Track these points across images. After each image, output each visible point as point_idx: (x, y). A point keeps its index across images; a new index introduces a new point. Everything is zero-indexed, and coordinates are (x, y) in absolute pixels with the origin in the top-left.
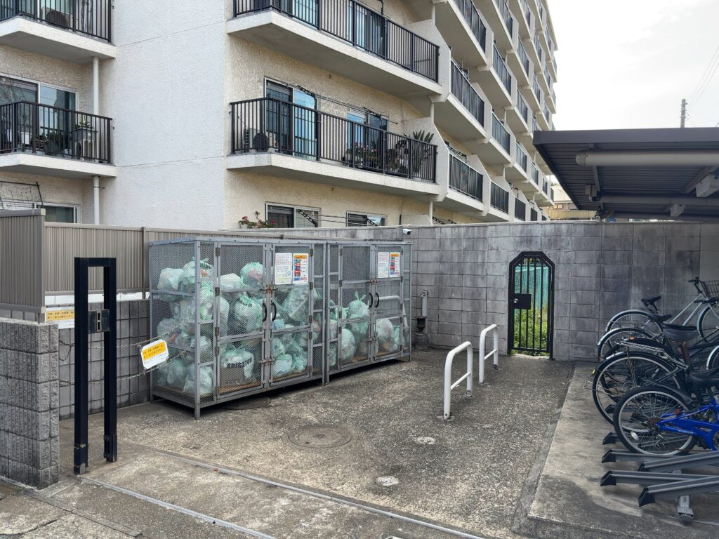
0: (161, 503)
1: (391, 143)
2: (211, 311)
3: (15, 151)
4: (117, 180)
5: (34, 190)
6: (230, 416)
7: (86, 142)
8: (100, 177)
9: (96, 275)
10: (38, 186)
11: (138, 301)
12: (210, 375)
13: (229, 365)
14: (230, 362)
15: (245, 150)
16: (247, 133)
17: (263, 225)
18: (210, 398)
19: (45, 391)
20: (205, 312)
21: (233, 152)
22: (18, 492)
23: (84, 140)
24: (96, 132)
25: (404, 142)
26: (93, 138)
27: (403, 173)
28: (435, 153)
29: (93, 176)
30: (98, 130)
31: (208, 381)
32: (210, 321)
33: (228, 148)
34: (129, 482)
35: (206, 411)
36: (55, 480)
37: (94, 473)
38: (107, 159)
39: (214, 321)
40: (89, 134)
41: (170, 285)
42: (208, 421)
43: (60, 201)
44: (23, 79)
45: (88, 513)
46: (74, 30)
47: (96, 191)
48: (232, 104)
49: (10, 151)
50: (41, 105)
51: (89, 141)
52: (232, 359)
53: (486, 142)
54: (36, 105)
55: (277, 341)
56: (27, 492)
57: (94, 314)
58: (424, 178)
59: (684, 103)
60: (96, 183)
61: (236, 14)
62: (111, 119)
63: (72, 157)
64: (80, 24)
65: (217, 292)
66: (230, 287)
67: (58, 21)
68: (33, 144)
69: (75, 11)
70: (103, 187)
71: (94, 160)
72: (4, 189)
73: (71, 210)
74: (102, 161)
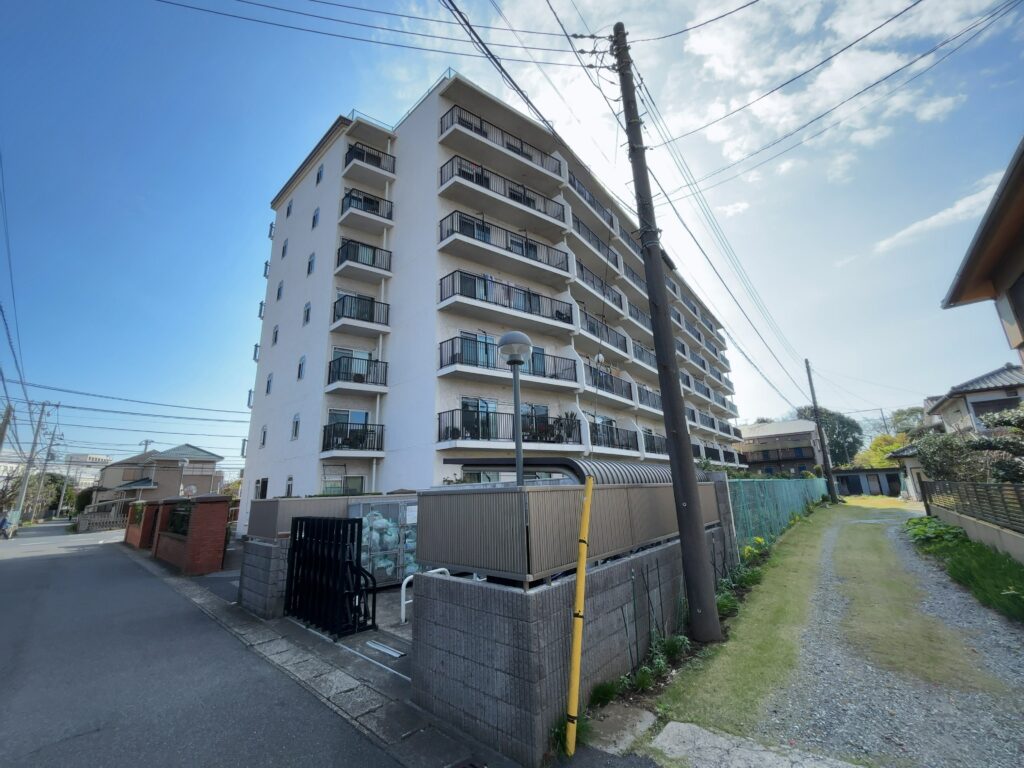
1: (551, 422)
4: (385, 460)
5: (343, 468)
8: (376, 458)
10: (345, 466)
14: (379, 566)
15: (446, 439)
16: (447, 428)
17: (458, 482)
19: (272, 575)
21: (440, 440)
22: (258, 621)
23: (369, 439)
24: (375, 434)
25: (558, 420)
26: (374, 437)
27: (559, 440)
28: (580, 425)
29: (373, 458)
30: (376, 432)
33: (437, 439)
36: (272, 617)
38: (380, 448)
40: (371, 435)
43: (357, 473)
44: (342, 409)
45: (274, 628)
46: (367, 382)
47: (374, 466)
48: (439, 414)
51: (371, 439)
53: (636, 409)
54: (348, 423)
55: (408, 555)
58: (574, 442)
59: (807, 362)
60: (375, 462)
61: (441, 367)
62: (384, 425)
63: (362, 449)
64: (371, 378)
65: (371, 529)
66: (380, 526)
67: (359, 379)
68: (343, 443)
69: (369, 372)
70: (377, 464)
71: (373, 449)
72: (327, 469)
73: (362, 478)
74: (378, 449)
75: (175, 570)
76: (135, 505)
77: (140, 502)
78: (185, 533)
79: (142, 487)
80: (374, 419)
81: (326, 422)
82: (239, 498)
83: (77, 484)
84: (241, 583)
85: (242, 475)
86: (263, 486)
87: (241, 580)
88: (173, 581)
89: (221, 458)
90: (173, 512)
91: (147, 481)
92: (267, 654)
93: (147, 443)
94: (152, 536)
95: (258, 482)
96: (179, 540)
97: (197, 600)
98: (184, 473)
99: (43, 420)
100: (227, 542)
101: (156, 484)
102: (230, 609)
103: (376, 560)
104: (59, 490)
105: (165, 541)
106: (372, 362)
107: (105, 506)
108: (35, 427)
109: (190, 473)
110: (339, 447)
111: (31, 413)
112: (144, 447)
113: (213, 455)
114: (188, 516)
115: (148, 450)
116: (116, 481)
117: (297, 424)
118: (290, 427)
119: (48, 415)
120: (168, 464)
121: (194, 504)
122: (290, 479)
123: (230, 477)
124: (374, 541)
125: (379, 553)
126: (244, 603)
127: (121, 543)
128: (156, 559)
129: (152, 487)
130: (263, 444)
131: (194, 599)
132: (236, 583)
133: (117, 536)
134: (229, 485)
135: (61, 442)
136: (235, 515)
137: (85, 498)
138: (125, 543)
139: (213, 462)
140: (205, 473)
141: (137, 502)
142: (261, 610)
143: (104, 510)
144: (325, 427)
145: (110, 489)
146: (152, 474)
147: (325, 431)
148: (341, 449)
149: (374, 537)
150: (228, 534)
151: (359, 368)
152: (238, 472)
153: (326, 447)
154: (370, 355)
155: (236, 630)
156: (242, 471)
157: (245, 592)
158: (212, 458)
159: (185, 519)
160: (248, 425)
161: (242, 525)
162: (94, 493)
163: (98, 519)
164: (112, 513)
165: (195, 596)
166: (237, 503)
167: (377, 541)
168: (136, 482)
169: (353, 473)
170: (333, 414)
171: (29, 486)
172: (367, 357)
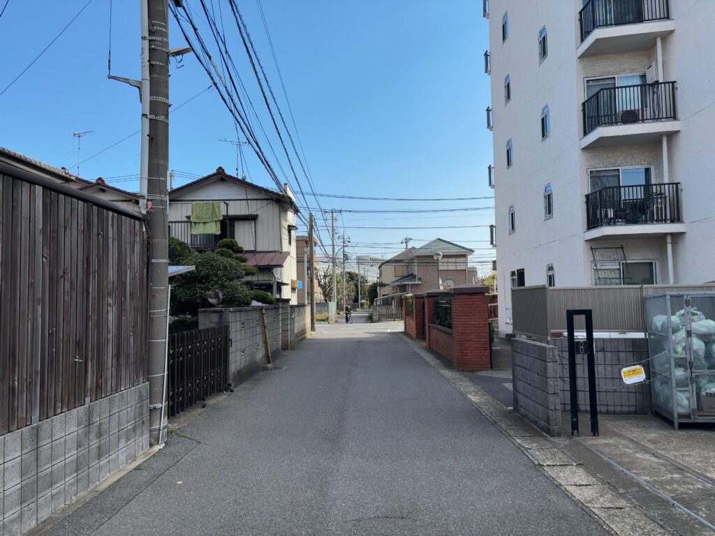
0: (603, 457)
2: (684, 348)
3: (601, 225)
4: (687, 235)
5: (620, 251)
6: (703, 434)
7: (657, 208)
8: (672, 234)
9: (580, 320)
10: (622, 248)
11: (640, 339)
12: (688, 399)
13: (707, 393)
14: (708, 391)
18: (688, 416)
19: (551, 383)
20: (679, 349)
22: (541, 436)
23: (655, 206)
24: (665, 197)
26: (663, 203)
29: (666, 234)
30: (667, 194)
31: (685, 402)
32: (684, 356)
34: (597, 445)
35: (682, 426)
36: (559, 435)
37: (582, 438)
38: (676, 218)
39: (688, 356)
40: (659, 201)
41: (657, 328)
42: (683, 433)
43: (641, 258)
44: (607, 169)
45: (564, 450)
46: (643, 120)
47: (669, 247)
49: (597, 226)
50: (622, 187)
51: (660, 206)
52: (710, 389)
54: (620, 187)
56: (545, 436)
57: (578, 343)
60: (669, 240)
62: (679, 183)
63: (645, 222)
64: (648, 113)
65: (689, 333)
66: (704, 330)
67: (631, 117)
68: (616, 216)
69: (644, 104)
70: (674, 243)
71: (665, 221)
72: (597, 253)
73: (651, 264)
74: (672, 221)
75: (449, 364)
76: (406, 298)
77: (410, 295)
78: (450, 326)
79: (410, 283)
80: (660, 174)
81: (587, 190)
82: (495, 293)
83: (367, 282)
84: (514, 387)
85: (495, 269)
86: (520, 276)
87: (514, 382)
88: (448, 373)
89: (472, 251)
90: (437, 305)
91: (412, 276)
92: (563, 483)
93: (407, 241)
94: (424, 328)
95: (513, 274)
96: (445, 332)
97: (474, 398)
98: (441, 268)
99: (335, 225)
100: (491, 340)
101: (420, 279)
102: (507, 415)
103: (703, 382)
104: (356, 286)
105: (435, 332)
106: (647, 87)
107: (388, 299)
108: (331, 231)
109: (446, 268)
110: (611, 222)
111: (325, 220)
112: (404, 245)
113: (463, 248)
114: (450, 309)
115: (409, 247)
116: (390, 277)
117: (549, 198)
118: (541, 204)
119: (336, 220)
120: (426, 259)
121: (452, 295)
122: (551, 268)
123: (484, 272)
124: (695, 352)
125: (706, 371)
126: (522, 411)
127: (402, 332)
128: (430, 349)
129: (417, 282)
130: (513, 228)
131: (469, 396)
132: (509, 386)
133: (398, 326)
134: (483, 280)
135: (349, 244)
136: (494, 312)
137: (373, 292)
138: (405, 333)
139: (465, 256)
140: (459, 268)
141: (407, 295)
142: (542, 423)
143: (387, 302)
144: (587, 196)
145: (388, 285)
146: (416, 270)
147: (587, 202)
148: (615, 224)
149: (695, 347)
150: (492, 332)
151: (628, 99)
152: (491, 266)
153: (592, 223)
154: (643, 77)
155: (519, 441)
156: (494, 262)
157: (521, 398)
158: (462, 252)
159: (447, 311)
160: (493, 211)
161: (504, 322)
162: (378, 288)
163: (384, 310)
164: (393, 306)
165: (470, 393)
166: (494, 298)
167: (702, 353)
168: (404, 278)
169: (635, 257)
170: (595, 176)
171: (338, 282)
172: (638, 82)
